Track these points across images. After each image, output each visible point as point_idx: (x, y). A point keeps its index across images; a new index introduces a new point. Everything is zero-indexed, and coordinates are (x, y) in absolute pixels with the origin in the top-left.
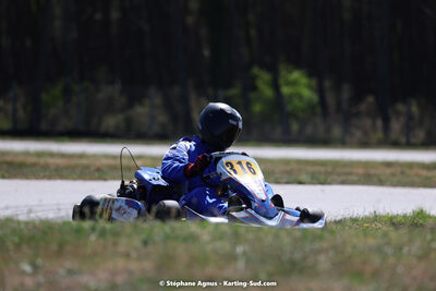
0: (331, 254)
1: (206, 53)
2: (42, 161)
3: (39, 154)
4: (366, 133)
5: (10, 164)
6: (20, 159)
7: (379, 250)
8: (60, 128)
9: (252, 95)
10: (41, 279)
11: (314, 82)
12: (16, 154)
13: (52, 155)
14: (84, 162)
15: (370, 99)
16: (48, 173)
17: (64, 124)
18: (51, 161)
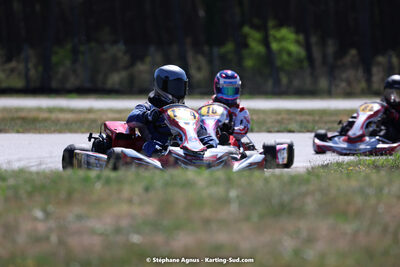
0: (318, 196)
1: (202, 13)
2: (53, 116)
3: (51, 110)
4: (349, 83)
5: (24, 119)
6: (33, 115)
7: (361, 191)
8: (69, 86)
9: (245, 52)
10: (52, 223)
11: (301, 38)
12: (30, 110)
13: (62, 110)
14: (91, 116)
15: (353, 52)
16: (58, 127)
17: (73, 82)
18: (61, 116)
